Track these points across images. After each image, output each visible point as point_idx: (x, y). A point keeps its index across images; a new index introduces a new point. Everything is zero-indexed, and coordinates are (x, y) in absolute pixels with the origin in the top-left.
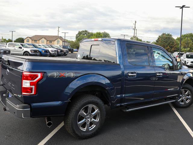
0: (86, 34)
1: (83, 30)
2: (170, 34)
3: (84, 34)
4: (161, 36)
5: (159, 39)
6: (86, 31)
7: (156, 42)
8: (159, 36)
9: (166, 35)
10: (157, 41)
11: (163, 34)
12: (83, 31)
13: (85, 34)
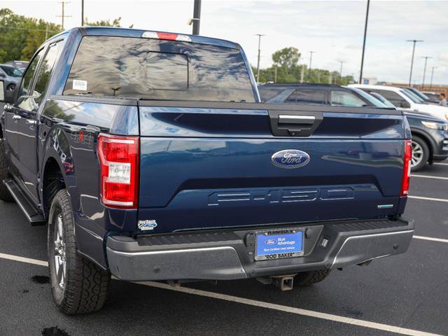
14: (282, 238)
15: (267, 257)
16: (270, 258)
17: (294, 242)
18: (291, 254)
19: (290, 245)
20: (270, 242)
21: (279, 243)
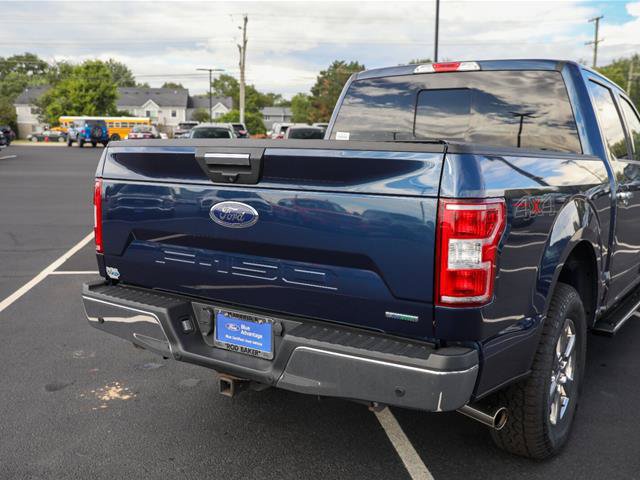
0: (33, 69)
1: (19, 54)
2: (360, 64)
3: (21, 70)
4: (329, 70)
5: (320, 82)
6: (30, 58)
7: (311, 94)
8: (322, 73)
9: (346, 67)
10: (315, 91)
11: (336, 66)
12: (18, 58)
13: (28, 69)
14: (246, 325)
15: (228, 345)
16: (231, 349)
17: (261, 336)
18: (257, 352)
19: (256, 340)
20: (231, 327)
21: (242, 332)
